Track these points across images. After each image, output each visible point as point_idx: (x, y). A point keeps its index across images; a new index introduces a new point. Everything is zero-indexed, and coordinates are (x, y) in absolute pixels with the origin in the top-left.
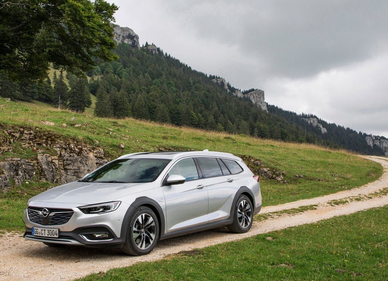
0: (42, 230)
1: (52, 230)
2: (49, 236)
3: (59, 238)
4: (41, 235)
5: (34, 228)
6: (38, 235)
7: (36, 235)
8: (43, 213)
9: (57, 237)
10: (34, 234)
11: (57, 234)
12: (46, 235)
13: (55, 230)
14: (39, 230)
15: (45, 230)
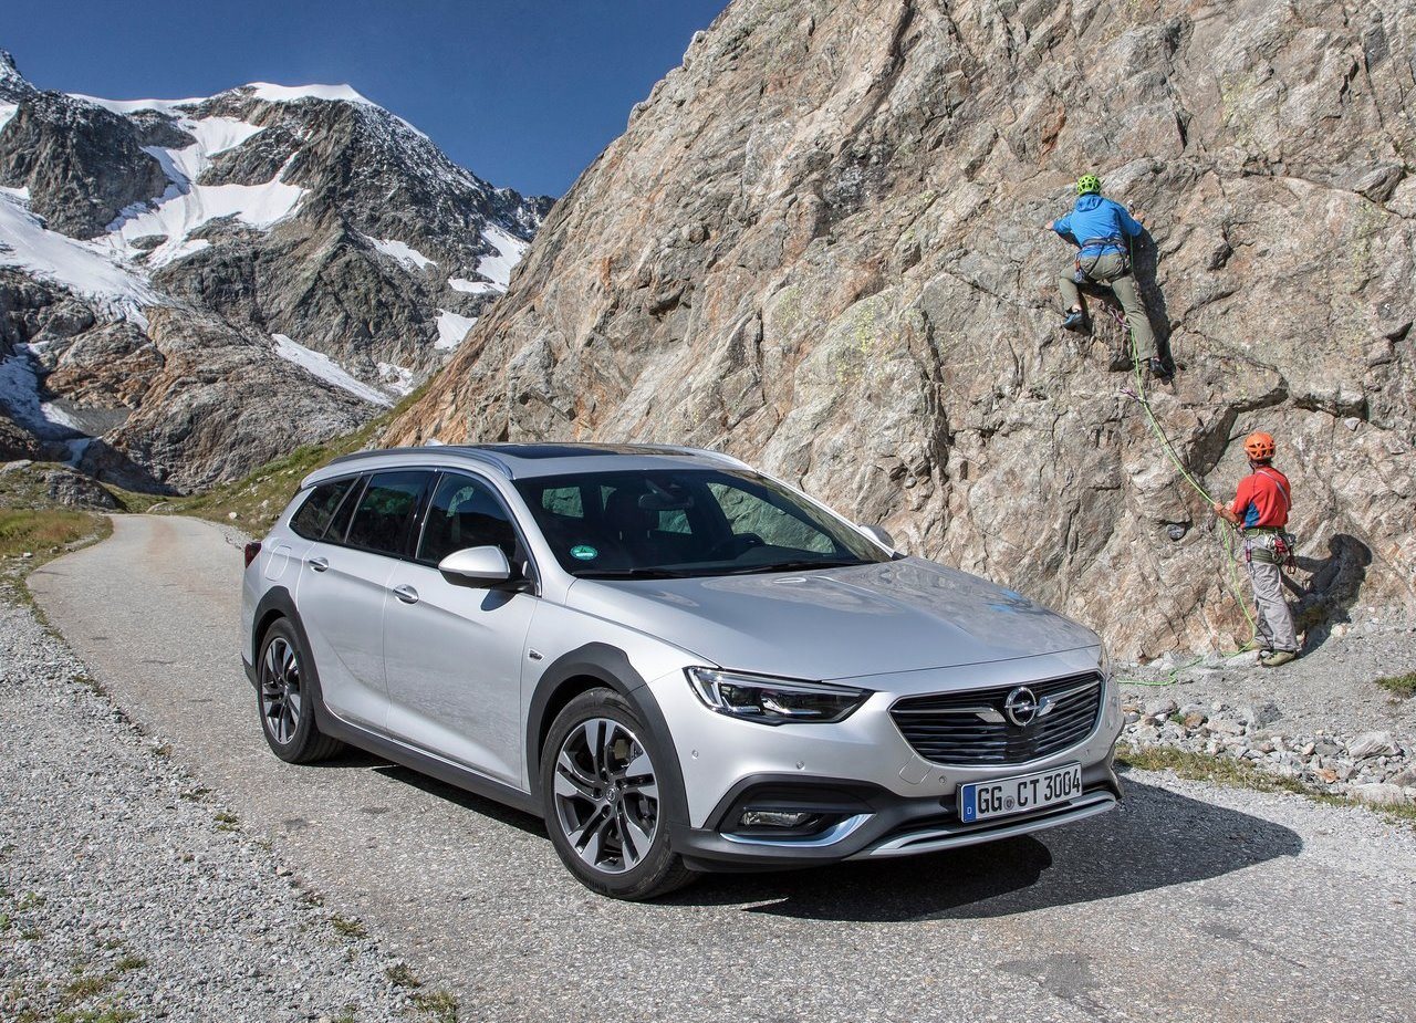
0: (1025, 784)
1: (1062, 772)
2: (1054, 801)
3: (1084, 794)
4: (1017, 809)
5: (977, 789)
6: (1004, 812)
7: (991, 814)
8: (1014, 710)
9: (1080, 794)
10: (979, 816)
11: (1077, 786)
12: (1042, 803)
13: (1071, 769)
14: (1008, 790)
15: (1037, 781)
